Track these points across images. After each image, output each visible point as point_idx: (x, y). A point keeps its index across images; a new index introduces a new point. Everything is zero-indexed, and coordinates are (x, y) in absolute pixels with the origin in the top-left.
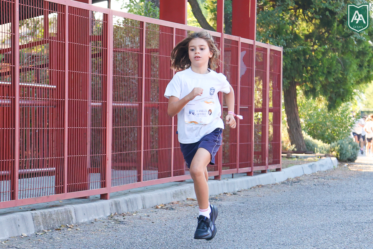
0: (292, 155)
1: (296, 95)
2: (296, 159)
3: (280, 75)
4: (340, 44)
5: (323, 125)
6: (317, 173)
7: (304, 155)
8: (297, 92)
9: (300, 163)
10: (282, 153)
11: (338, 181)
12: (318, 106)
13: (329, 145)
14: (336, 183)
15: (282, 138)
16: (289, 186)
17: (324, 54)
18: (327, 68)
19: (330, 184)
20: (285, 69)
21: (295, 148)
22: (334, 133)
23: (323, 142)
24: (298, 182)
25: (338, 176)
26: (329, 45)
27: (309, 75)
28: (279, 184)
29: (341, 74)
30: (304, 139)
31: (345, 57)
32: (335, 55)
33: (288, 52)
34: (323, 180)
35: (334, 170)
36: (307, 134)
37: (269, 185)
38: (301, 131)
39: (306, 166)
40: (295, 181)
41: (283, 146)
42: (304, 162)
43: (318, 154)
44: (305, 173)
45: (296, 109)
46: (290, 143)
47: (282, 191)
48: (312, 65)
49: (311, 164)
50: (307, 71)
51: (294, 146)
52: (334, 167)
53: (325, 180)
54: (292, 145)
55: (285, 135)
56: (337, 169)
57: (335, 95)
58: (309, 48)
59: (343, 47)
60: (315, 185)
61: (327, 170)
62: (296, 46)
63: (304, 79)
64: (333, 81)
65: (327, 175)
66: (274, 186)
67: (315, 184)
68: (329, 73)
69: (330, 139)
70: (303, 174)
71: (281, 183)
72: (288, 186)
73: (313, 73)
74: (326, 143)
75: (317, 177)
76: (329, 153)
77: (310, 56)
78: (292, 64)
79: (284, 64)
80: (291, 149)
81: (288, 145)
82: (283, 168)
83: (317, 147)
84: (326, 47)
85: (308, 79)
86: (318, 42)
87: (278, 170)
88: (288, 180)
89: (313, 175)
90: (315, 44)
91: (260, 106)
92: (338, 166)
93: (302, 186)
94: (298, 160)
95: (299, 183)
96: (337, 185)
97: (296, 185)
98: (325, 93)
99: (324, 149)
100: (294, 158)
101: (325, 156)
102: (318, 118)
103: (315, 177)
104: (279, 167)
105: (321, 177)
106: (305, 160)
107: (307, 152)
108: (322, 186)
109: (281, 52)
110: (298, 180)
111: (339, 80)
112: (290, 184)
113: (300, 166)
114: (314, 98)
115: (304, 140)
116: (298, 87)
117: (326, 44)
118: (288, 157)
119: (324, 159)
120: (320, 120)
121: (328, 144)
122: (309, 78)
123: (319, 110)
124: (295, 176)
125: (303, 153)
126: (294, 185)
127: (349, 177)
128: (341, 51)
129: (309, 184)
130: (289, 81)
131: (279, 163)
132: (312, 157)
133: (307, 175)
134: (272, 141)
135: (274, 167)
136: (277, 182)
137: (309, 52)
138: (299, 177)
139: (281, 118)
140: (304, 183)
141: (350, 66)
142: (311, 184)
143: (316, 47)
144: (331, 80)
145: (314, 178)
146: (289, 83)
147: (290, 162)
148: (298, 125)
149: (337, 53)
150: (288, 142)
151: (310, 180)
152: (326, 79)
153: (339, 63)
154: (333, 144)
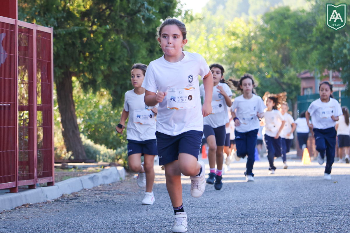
0: (67, 165)
1: (71, 89)
2: (73, 170)
3: (50, 63)
4: (125, 24)
5: (106, 126)
6: (99, 186)
7: (83, 164)
8: (73, 85)
9: (78, 175)
10: (56, 163)
11: (125, 197)
12: (100, 102)
13: (115, 151)
14: (123, 198)
15: (55, 144)
16: (64, 205)
17: (106, 36)
18: (110, 54)
19: (115, 201)
20: (57, 56)
21: (72, 155)
22: (120, 136)
23: (107, 148)
24: (76, 199)
25: (126, 190)
26: (112, 25)
27: (88, 63)
28: (52, 202)
29: (128, 61)
30: (84, 144)
31: (132, 40)
32: (120, 38)
33: (60, 34)
34: (107, 195)
35: (120, 182)
36: (86, 137)
37: (38, 203)
38: (79, 135)
39: (85, 178)
40: (71, 198)
41: (56, 154)
42: (83, 173)
43: (101, 163)
44: (85, 188)
45: (72, 106)
46: (65, 150)
47: (55, 211)
48: (91, 51)
49: (92, 175)
50: (85, 58)
51: (70, 153)
52: (121, 178)
53: (109, 196)
54: (68, 151)
55: (58, 139)
56: (124, 181)
57: (121, 88)
58: (86, 29)
59: (128, 27)
60: (97, 202)
61: (113, 183)
62: (71, 27)
63: (81, 68)
64: (117, 70)
65: (112, 190)
66: (45, 205)
67: (97, 200)
68: (112, 60)
69: (115, 143)
70: (82, 188)
71: (54, 201)
72: (62, 205)
73: (93, 60)
74: (111, 148)
75: (100, 192)
76: (115, 161)
77: (88, 39)
78: (65, 49)
79: (56, 49)
80: (67, 158)
81: (63, 152)
82: (56, 182)
83: (99, 154)
84: (108, 27)
85: (86, 69)
86: (97, 21)
87: (50, 184)
88: (63, 196)
89: (94, 189)
90: (93, 23)
91: (26, 103)
92: (126, 178)
93: (80, 204)
94: (75, 171)
95: (77, 201)
96: (125, 202)
97: (73, 202)
98: (107, 86)
99: (108, 156)
100: (71, 168)
101: (110, 165)
102: (99, 117)
103: (97, 192)
104: (51, 181)
105: (105, 192)
106: (85, 171)
107: (87, 161)
108: (106, 203)
109: (50, 34)
110: (75, 197)
111: (125, 70)
112: (65, 202)
113: (78, 178)
114: (94, 93)
115: (84, 146)
116: (74, 79)
117: (108, 24)
118: (63, 168)
119: (108, 169)
120: (103, 119)
121: (113, 150)
122: (88, 67)
123: (101, 107)
124: (72, 191)
125: (81, 162)
126: (70, 203)
127: (139, 192)
128: (127, 32)
129: (89, 202)
130: (62, 71)
131: (51, 175)
132: (93, 167)
133: (87, 190)
134: (42, 148)
135: (45, 181)
136: (49, 200)
137: (86, 34)
138: (77, 193)
139: (53, 118)
140: (83, 199)
141: (138, 51)
142: (92, 201)
143: (95, 27)
144: (115, 69)
145: (96, 194)
146: (63, 73)
147: (66, 173)
148: (76, 126)
149: (121, 36)
150: (63, 148)
151: (90, 196)
152: (109, 67)
153: (125, 47)
154: (119, 150)
